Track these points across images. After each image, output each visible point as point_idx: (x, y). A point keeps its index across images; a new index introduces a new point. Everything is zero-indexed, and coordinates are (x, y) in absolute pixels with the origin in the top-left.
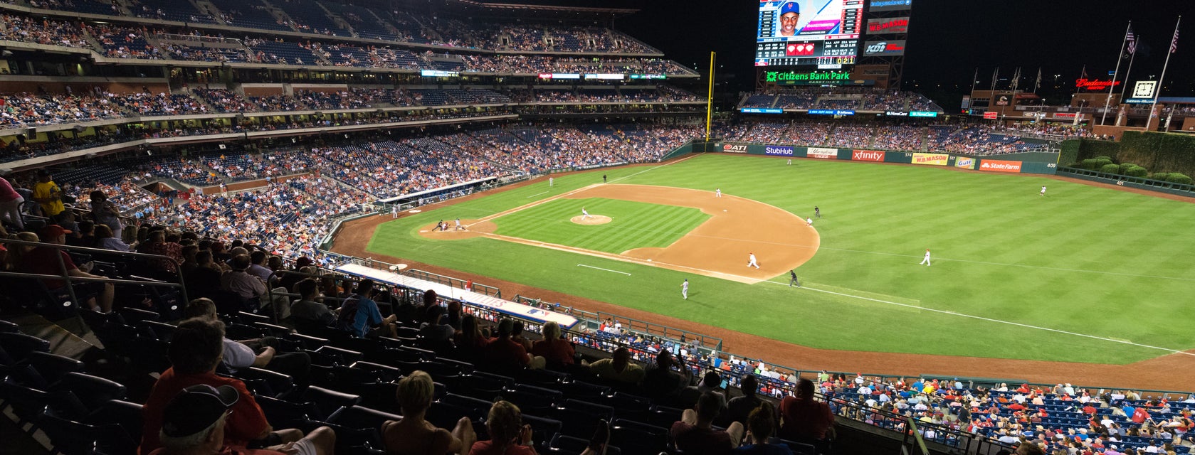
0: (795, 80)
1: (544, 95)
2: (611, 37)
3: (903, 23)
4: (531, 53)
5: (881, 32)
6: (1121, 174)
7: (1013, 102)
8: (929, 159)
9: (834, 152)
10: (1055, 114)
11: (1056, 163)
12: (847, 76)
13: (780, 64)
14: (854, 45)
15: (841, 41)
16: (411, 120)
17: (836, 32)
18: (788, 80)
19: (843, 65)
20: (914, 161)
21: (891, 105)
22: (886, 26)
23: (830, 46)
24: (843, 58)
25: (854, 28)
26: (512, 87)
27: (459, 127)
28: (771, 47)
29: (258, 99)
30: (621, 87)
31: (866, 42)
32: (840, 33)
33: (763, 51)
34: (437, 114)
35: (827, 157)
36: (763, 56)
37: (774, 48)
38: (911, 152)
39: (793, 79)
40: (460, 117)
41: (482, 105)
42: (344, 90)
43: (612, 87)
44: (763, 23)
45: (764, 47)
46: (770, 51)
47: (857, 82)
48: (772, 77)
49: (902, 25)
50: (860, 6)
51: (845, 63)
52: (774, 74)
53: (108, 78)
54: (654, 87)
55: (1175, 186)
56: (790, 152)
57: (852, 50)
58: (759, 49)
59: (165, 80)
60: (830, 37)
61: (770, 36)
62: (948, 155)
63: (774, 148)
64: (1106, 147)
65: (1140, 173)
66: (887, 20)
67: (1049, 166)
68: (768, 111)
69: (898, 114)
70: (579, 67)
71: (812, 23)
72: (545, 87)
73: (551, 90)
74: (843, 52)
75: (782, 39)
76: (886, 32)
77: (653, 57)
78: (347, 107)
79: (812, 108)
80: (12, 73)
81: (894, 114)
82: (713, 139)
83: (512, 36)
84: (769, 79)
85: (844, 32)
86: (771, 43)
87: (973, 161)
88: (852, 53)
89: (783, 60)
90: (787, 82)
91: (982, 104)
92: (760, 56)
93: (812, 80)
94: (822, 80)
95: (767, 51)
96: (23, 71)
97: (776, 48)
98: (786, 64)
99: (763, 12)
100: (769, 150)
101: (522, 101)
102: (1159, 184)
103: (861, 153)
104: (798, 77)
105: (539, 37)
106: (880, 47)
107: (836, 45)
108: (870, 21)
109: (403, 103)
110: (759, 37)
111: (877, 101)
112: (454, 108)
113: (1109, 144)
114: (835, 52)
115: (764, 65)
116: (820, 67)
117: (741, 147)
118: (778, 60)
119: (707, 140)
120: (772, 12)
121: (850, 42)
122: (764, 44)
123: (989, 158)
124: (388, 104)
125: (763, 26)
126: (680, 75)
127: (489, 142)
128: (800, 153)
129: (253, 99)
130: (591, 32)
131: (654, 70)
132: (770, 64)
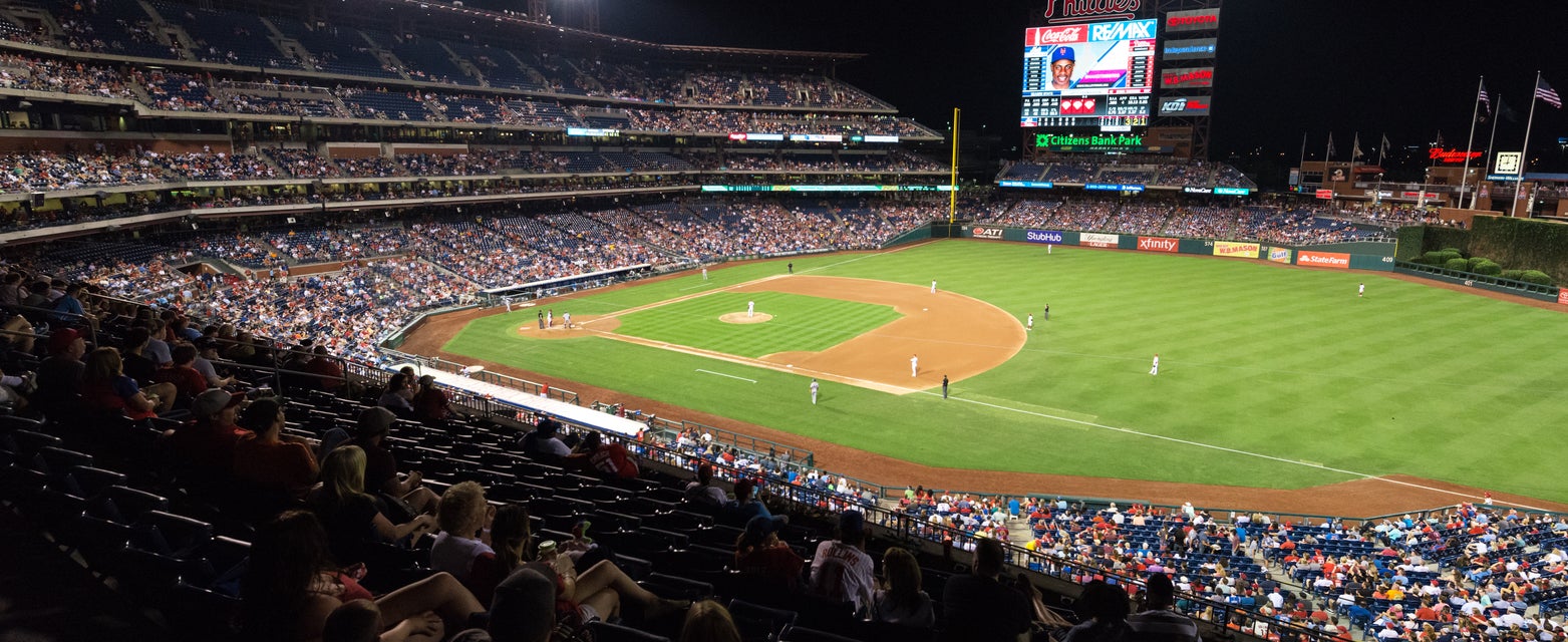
0: (1073, 146)
1: (736, 161)
2: (831, 89)
3: (1205, 75)
4: (722, 107)
5: (1179, 86)
6: (1468, 271)
7: (1351, 177)
8: (1235, 250)
9: (1115, 239)
10: (1403, 193)
11: (1392, 255)
12: (1138, 141)
13: (1052, 124)
14: (1145, 102)
15: (1128, 96)
16: (550, 191)
17: (1122, 85)
18: (1064, 146)
19: (1133, 127)
20: (1216, 252)
21: (1192, 179)
22: (1184, 78)
23: (1115, 103)
24: (1132, 117)
25: (1144, 80)
26: (695, 150)
27: (616, 200)
28: (1041, 103)
29: (345, 161)
30: (840, 152)
31: (1161, 99)
32: (1128, 86)
33: (1031, 108)
34: (587, 183)
35: (1105, 246)
36: (1031, 114)
37: (1044, 105)
38: (1212, 240)
39: (1070, 143)
40: (619, 187)
41: (651, 173)
42: (463, 151)
43: (829, 152)
44: (1029, 72)
45: (1032, 103)
46: (1040, 108)
47: (1150, 149)
48: (1043, 141)
49: (1206, 77)
50: (1151, 53)
51: (1135, 124)
52: (1045, 137)
53: (155, 134)
54: (885, 152)
55: (1531, 288)
56: (1058, 238)
57: (1143, 108)
58: (1026, 105)
59: (227, 137)
60: (1115, 91)
61: (1039, 88)
62: (1258, 245)
63: (1038, 233)
64: (1454, 236)
65: (1492, 270)
66: (1185, 71)
67: (1384, 260)
68: (1034, 185)
69: (1200, 191)
70: (783, 126)
71: (1091, 73)
72: (739, 151)
73: (745, 155)
74: (1132, 111)
75: (1055, 93)
76: (1186, 85)
77: (884, 114)
78: (463, 173)
79: (1091, 182)
80: (32, 128)
81: (1194, 190)
82: (960, 220)
83: (700, 85)
84: (1039, 144)
85: (1131, 85)
86: (1041, 98)
87: (1288, 253)
88: (1143, 112)
89: (1056, 120)
90: (1062, 148)
91: (1314, 179)
92: (1027, 114)
93: (1095, 146)
94: (1107, 146)
95: (1036, 107)
96: (47, 125)
97: (1047, 104)
98: (1060, 124)
99: (1030, 59)
100: (1032, 236)
101: (706, 168)
102: (1510, 284)
103: (1149, 241)
104: (1076, 142)
105: (735, 88)
106: (1178, 105)
107: (1122, 101)
108: (1165, 71)
109: (540, 169)
110: (1025, 91)
111: (1175, 173)
112: (612, 175)
113: (1457, 233)
114: (1122, 111)
115: (1032, 125)
116: (1104, 129)
117: (995, 231)
118: (1050, 120)
119: (951, 221)
120: (1041, 59)
121: (1140, 98)
122: (1031, 99)
123: (1308, 248)
124: (520, 170)
125: (1029, 76)
126: (917, 138)
127: (656, 220)
128: (1071, 240)
129: (337, 161)
130: (805, 82)
131: (884, 131)
132: (1040, 124)
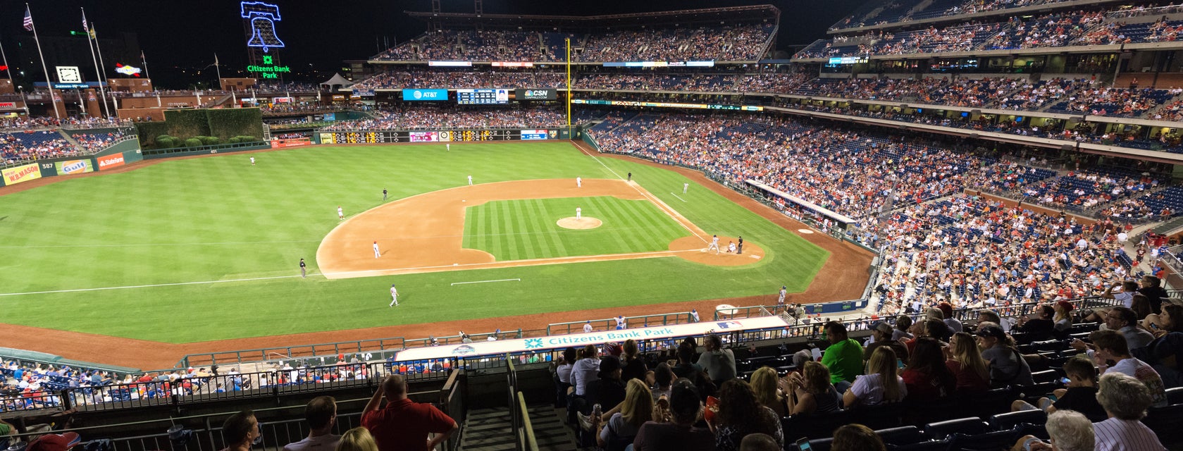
6: (207, 145)
8: (22, 174)
11: (138, 148)
20: (8, 182)
62: (36, 165)
67: (137, 152)
87: (86, 163)
